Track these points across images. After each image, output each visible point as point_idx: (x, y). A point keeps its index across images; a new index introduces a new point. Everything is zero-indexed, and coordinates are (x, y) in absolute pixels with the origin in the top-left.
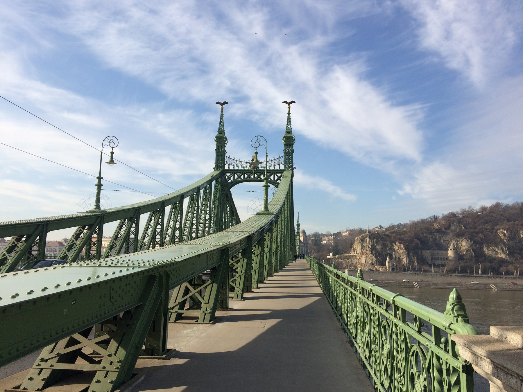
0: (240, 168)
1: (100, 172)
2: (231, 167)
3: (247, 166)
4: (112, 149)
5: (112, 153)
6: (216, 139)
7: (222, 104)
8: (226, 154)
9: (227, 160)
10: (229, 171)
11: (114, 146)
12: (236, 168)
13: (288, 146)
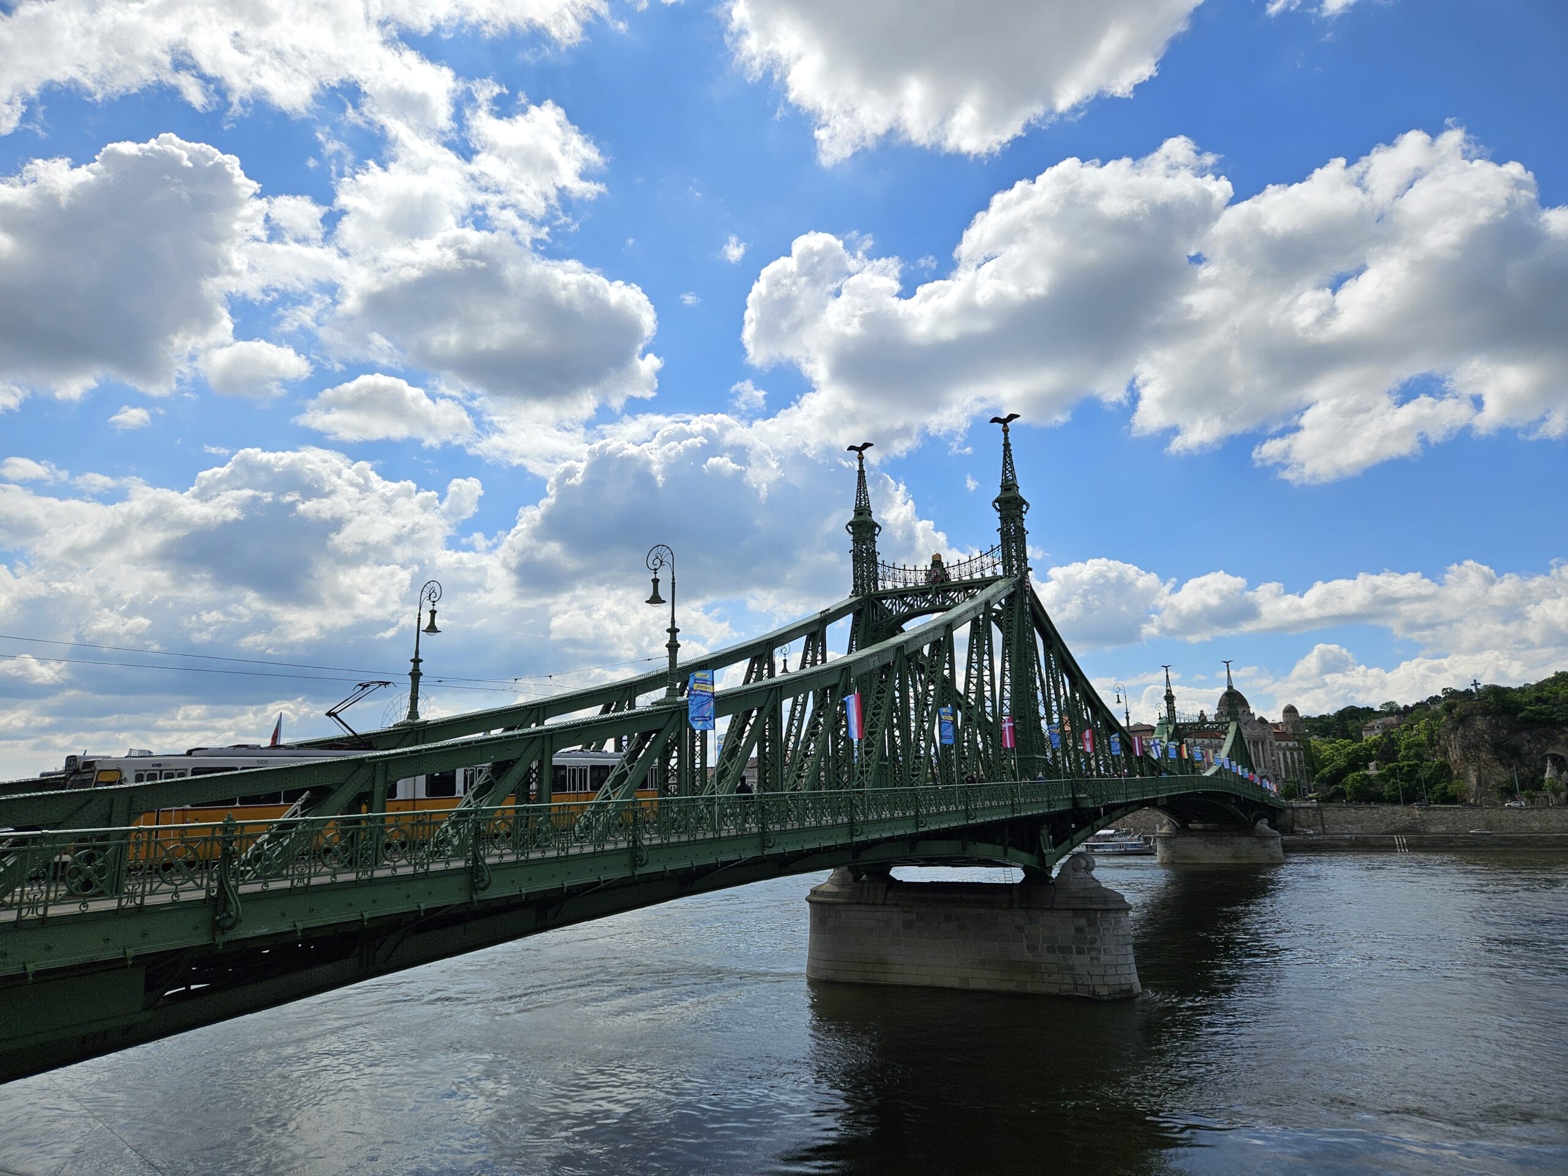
0: (909, 585)
1: (417, 650)
2: (889, 586)
3: (921, 579)
4: (434, 605)
5: (434, 612)
6: (850, 528)
7: (860, 450)
8: (879, 559)
9: (880, 570)
10: (887, 594)
11: (436, 600)
12: (900, 586)
13: (1009, 520)
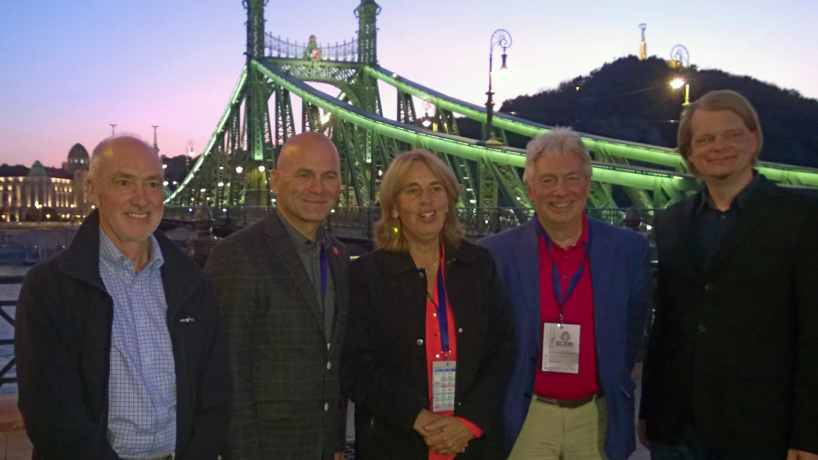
0: (290, 56)
1: (490, 85)
2: (275, 54)
3: (300, 52)
4: (504, 50)
5: (504, 57)
9: (267, 40)
11: (507, 46)
12: (283, 55)
